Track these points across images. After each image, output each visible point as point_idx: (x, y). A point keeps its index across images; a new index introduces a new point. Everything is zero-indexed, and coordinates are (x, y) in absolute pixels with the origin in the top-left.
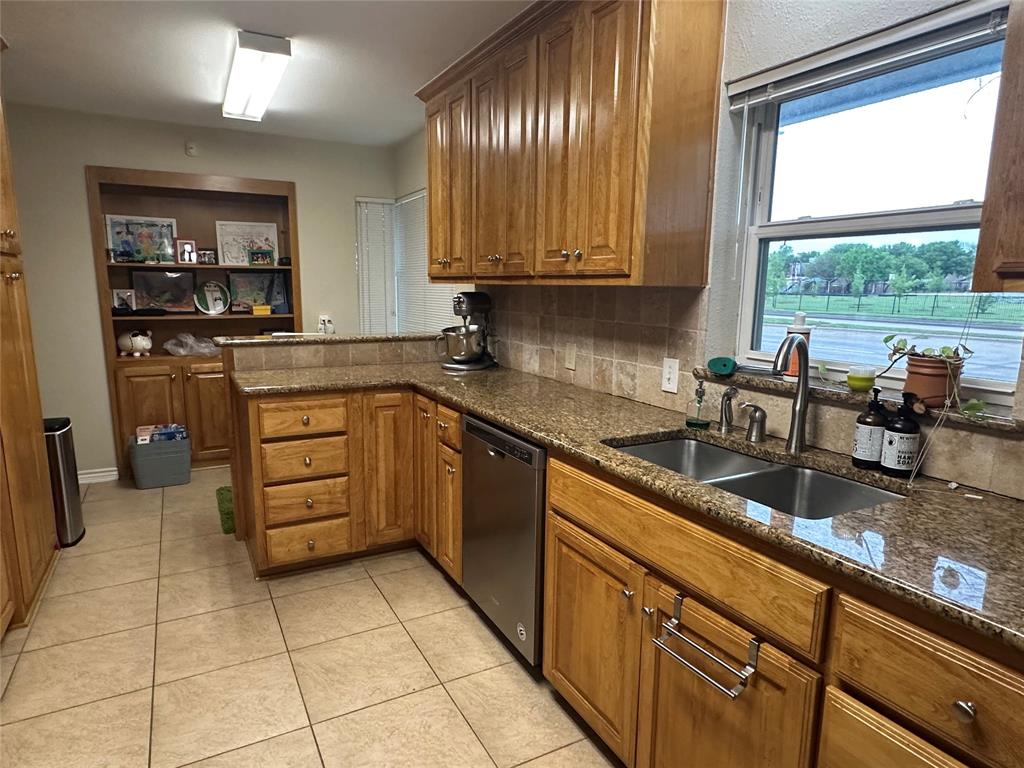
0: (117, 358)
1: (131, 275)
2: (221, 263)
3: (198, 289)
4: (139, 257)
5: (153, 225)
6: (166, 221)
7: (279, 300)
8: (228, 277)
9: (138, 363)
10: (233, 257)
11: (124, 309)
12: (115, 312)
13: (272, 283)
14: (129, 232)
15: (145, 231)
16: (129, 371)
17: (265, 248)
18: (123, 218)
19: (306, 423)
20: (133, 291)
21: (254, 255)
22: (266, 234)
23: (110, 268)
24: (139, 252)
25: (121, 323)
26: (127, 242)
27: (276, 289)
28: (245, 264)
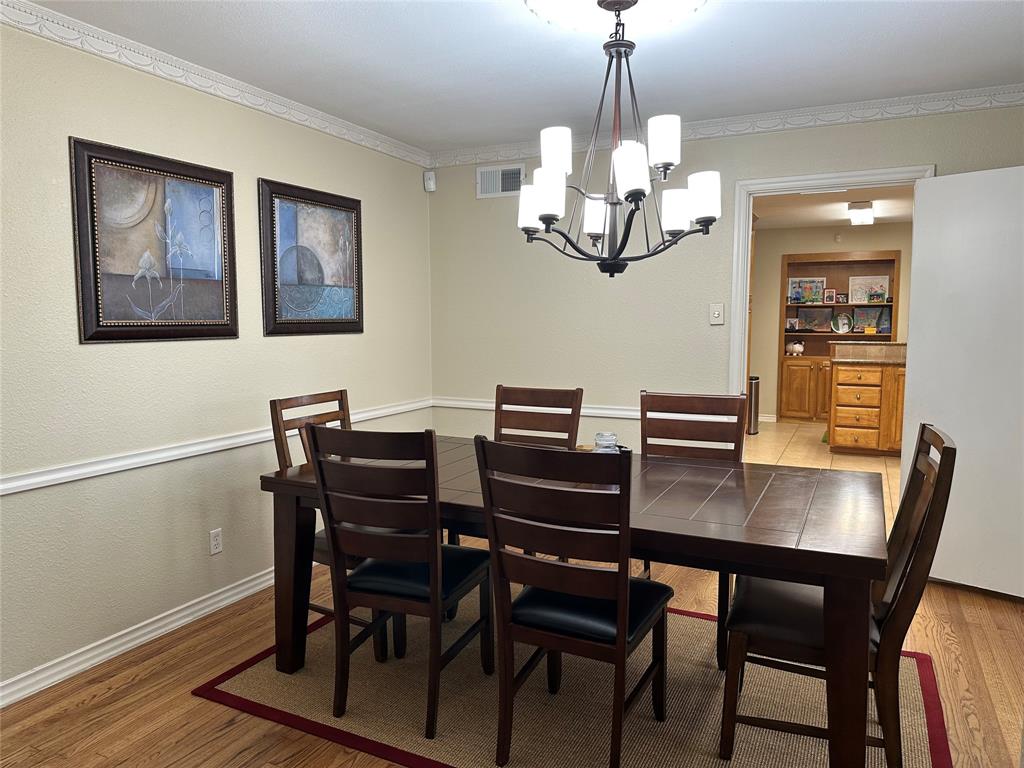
0: (785, 354)
1: (797, 311)
2: (850, 302)
3: (834, 318)
4: (803, 300)
5: (813, 282)
6: (821, 279)
7: (885, 325)
8: (853, 310)
9: (795, 358)
10: (857, 298)
11: (792, 329)
12: (787, 331)
13: (881, 314)
14: (800, 287)
15: (808, 285)
16: (789, 362)
17: (880, 292)
18: (797, 279)
19: (860, 378)
20: (796, 320)
21: (871, 297)
22: (880, 283)
23: (787, 307)
24: (803, 297)
25: (789, 336)
26: (798, 293)
27: (884, 317)
28: (866, 302)
